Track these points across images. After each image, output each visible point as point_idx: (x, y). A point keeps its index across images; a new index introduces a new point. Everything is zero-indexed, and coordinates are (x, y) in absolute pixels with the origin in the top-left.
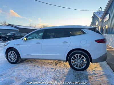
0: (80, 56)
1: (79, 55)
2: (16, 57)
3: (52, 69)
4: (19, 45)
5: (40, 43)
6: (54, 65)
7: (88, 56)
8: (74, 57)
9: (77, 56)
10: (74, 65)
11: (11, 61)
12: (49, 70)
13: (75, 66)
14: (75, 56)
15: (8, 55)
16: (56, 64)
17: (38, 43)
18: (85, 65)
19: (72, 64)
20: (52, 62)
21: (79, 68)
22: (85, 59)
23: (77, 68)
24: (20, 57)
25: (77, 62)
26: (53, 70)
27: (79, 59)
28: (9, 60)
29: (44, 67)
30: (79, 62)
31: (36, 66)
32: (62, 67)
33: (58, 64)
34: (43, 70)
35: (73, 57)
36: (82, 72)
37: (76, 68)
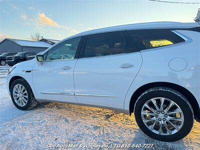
0: (167, 103)
1: (163, 99)
2: (27, 97)
3: (96, 128)
4: (30, 72)
5: (70, 68)
6: (103, 118)
7: (188, 103)
8: (151, 104)
9: (158, 101)
10: (149, 124)
11: (18, 104)
12: (87, 132)
13: (150, 128)
14: (153, 101)
15: (14, 92)
16: (108, 117)
17: (66, 68)
18: (180, 127)
19: (145, 121)
20: (99, 112)
21: (162, 134)
22: (179, 110)
23: (157, 133)
24: (33, 96)
25: (157, 116)
26: (96, 133)
27: (164, 109)
28: (16, 101)
29: (79, 122)
30: (162, 117)
31: (64, 118)
32: (119, 124)
33: (112, 115)
34: (75, 130)
35: (146, 105)
36: (170, 145)
37: (154, 131)
